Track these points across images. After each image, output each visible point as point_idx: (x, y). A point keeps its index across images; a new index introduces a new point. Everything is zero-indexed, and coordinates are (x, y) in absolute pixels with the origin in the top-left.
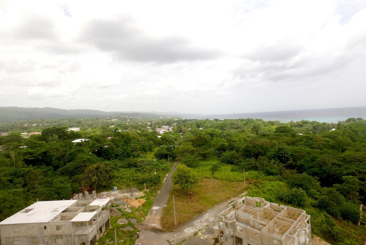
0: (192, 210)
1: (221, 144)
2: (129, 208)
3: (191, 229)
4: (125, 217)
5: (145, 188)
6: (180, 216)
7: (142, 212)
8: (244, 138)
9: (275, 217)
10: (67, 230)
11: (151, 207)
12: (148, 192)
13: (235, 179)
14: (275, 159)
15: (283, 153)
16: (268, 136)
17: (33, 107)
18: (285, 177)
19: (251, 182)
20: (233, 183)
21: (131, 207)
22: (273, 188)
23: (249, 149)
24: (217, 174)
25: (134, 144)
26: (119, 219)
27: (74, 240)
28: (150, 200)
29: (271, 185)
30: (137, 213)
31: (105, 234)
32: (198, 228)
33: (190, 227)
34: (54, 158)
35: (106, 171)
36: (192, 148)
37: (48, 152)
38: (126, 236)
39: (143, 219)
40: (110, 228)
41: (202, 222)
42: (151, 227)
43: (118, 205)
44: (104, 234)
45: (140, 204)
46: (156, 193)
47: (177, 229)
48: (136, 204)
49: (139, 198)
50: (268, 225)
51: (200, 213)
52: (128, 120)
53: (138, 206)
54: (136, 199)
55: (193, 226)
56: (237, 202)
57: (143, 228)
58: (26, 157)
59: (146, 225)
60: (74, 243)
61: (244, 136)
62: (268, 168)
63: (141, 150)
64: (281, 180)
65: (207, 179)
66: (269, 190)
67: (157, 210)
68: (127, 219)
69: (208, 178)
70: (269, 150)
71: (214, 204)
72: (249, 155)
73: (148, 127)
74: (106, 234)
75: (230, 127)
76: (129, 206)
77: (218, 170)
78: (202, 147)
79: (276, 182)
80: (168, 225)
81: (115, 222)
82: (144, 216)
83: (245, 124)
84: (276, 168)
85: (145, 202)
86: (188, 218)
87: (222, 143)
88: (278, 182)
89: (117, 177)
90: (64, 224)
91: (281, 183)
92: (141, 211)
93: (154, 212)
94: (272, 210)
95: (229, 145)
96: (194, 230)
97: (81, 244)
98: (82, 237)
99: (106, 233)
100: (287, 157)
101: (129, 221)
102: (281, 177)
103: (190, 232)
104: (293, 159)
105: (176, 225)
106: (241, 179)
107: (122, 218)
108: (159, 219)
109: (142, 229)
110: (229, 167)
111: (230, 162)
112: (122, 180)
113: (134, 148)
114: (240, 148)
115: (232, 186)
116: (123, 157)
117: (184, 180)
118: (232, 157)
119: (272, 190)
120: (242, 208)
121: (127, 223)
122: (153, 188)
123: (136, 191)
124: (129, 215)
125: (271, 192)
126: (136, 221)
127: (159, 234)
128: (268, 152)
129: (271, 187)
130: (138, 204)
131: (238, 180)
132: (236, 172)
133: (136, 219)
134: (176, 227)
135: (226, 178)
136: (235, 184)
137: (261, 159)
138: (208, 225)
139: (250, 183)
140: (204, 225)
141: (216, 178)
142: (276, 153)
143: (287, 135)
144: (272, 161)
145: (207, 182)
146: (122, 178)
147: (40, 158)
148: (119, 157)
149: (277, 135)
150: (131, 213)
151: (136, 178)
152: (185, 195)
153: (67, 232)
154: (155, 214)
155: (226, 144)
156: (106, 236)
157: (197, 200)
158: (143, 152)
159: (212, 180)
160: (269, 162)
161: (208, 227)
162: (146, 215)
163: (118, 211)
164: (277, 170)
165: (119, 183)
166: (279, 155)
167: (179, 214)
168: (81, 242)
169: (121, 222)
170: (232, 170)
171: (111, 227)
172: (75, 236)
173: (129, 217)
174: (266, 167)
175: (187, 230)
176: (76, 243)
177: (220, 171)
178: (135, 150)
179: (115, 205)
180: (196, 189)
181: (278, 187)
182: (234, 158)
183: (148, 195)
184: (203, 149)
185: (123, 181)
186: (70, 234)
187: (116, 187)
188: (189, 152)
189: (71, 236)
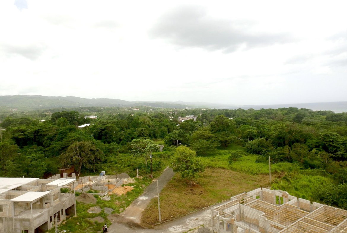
0: (189, 204)
1: (249, 132)
2: (110, 195)
3: (180, 227)
4: (99, 206)
5: (138, 175)
6: (171, 210)
7: (123, 202)
8: (282, 127)
9: (301, 218)
10: (7, 212)
11: (138, 197)
12: (141, 179)
13: (259, 171)
14: (318, 148)
15: (330, 141)
16: (313, 125)
17: (56, 96)
18: (331, 171)
19: (281, 176)
20: (255, 176)
21: (112, 195)
22: (311, 184)
23: (283, 135)
24: (235, 165)
25: (142, 128)
26: (91, 207)
27: (15, 226)
28: (140, 188)
29: (308, 180)
30: (117, 202)
31: (64, 223)
32: (190, 227)
33: (179, 225)
34: (46, 138)
35: (91, 150)
36: (209, 134)
37: (40, 131)
38: (90, 228)
39: (121, 209)
40: (75, 216)
41: (198, 220)
42: (128, 220)
43: (97, 191)
44: (62, 222)
45: (125, 192)
46: (150, 181)
47: (160, 227)
48: (120, 191)
49: (126, 185)
50: (286, 228)
51: (199, 208)
52: (151, 110)
53: (121, 195)
54: (123, 186)
55: (184, 224)
56: (247, 194)
57: (117, 221)
58: (16, 135)
59: (123, 217)
60: (15, 229)
61: (281, 125)
62: (306, 159)
63: (150, 136)
64: (324, 174)
65: (221, 170)
66: (304, 186)
67: (143, 201)
68: (101, 208)
69: (223, 168)
70: (311, 137)
71: (221, 199)
72: (282, 143)
73: (169, 117)
74: (66, 223)
75: (267, 117)
76: (111, 193)
77: (238, 160)
78: (222, 133)
79: (315, 177)
80: (150, 220)
81: (84, 210)
82: (124, 206)
83: (286, 114)
84: (318, 159)
85: (132, 190)
86: (180, 213)
87: (250, 130)
88: (319, 176)
89: (112, 162)
90: (5, 204)
91: (323, 178)
92: (123, 200)
93: (139, 203)
94: (299, 209)
95: (258, 133)
96: (183, 230)
97: (24, 232)
98: (24, 222)
99: (66, 221)
100: (336, 147)
101: (102, 211)
102: (324, 171)
103: (177, 231)
104: (345, 150)
105: (160, 220)
106: (267, 171)
107: (96, 206)
108: (142, 212)
109: (114, 222)
110: (255, 157)
111: (256, 152)
112: (115, 165)
113: (141, 133)
114: (271, 135)
115: (253, 179)
116: (126, 142)
117: (184, 166)
118: (260, 145)
119: (308, 186)
120: (251, 202)
121: (98, 212)
122: (148, 175)
123: (125, 177)
124: (106, 203)
125: (307, 189)
126: (111, 212)
127: (135, 229)
128: (309, 140)
129: (308, 183)
130: (123, 191)
131: (263, 172)
132: (262, 163)
133: (112, 208)
134: (160, 223)
135: (246, 169)
136: (259, 177)
137: (297, 148)
138: (203, 225)
139: (279, 177)
140: (200, 224)
141: (232, 169)
142: (320, 140)
143: (340, 124)
144: (314, 150)
145: (220, 173)
146: (116, 163)
147: (31, 137)
148: (122, 141)
149: (325, 125)
150: (110, 201)
151: (132, 163)
152: (187, 186)
153: (7, 214)
154: (139, 205)
155: (255, 131)
156: (64, 225)
157: (201, 193)
158: (154, 138)
159: (228, 171)
160: (310, 151)
161: (203, 227)
162: (128, 205)
163: (94, 198)
164: (319, 162)
165: (111, 168)
166: (325, 144)
167: (170, 207)
168: (23, 229)
169: (93, 211)
170: (257, 161)
171: (77, 215)
172: (16, 220)
173: (105, 206)
174: (305, 157)
175: (174, 228)
176: (17, 230)
177: (241, 161)
178: (143, 135)
179: (94, 191)
180: (203, 180)
181: (319, 183)
182: (263, 146)
183: (139, 183)
184: (224, 135)
185: (117, 166)
186: (11, 217)
187: (104, 172)
188: (205, 139)
189: (11, 219)
